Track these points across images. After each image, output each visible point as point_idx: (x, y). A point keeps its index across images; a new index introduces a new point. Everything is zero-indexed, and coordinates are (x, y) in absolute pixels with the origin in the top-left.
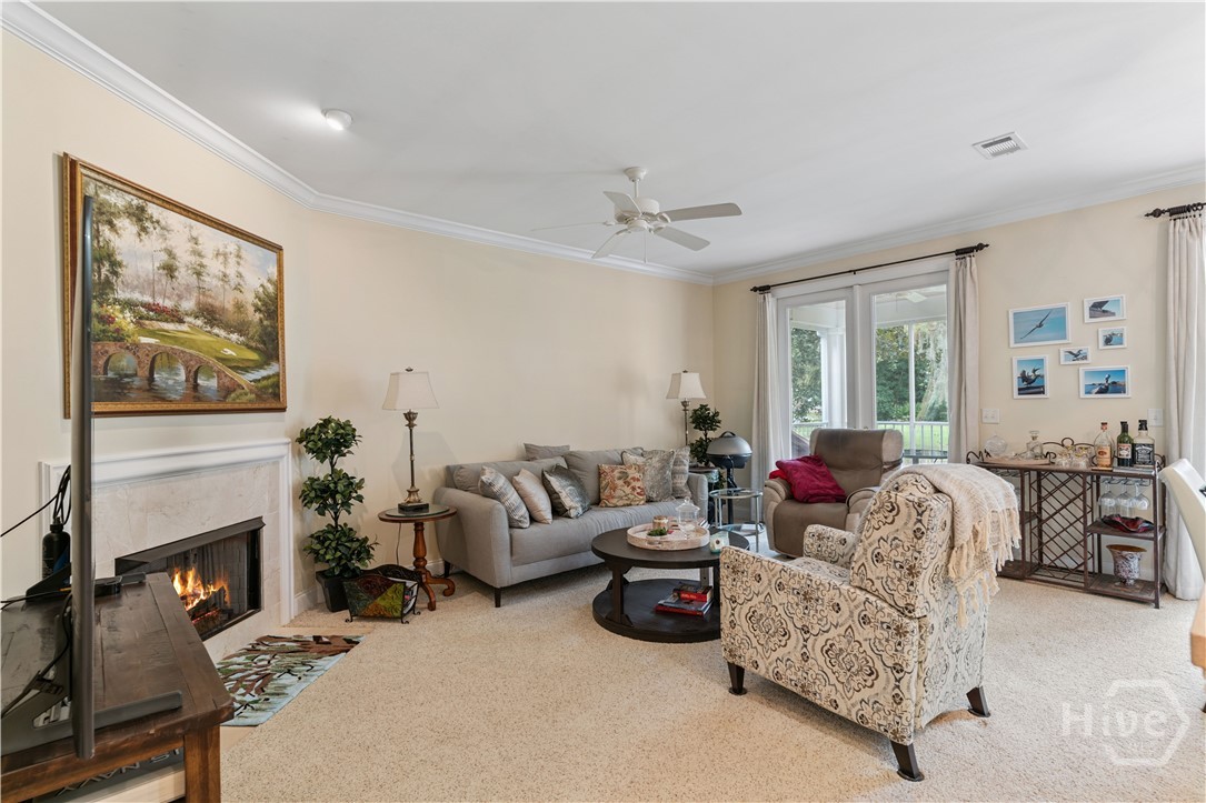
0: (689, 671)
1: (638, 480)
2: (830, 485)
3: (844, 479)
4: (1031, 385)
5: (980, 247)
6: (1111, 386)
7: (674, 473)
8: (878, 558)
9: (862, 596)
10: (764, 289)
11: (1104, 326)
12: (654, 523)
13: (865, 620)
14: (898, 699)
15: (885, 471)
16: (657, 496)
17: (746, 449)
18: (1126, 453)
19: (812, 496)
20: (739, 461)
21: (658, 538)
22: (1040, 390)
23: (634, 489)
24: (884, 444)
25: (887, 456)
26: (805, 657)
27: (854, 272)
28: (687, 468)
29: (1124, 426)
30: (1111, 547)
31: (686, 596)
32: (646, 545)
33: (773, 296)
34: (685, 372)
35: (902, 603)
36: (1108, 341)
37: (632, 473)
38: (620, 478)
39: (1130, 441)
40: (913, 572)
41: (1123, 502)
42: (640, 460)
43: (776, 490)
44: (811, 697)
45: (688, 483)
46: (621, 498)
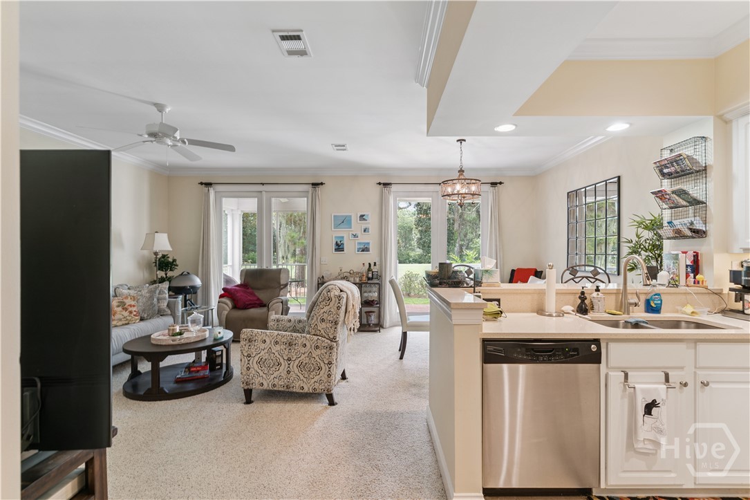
0: (217, 403)
1: (134, 306)
2: (255, 299)
3: (262, 295)
4: (339, 247)
5: (322, 184)
6: (365, 249)
7: (158, 300)
8: (323, 320)
9: (316, 338)
10: (209, 185)
11: (364, 225)
12: (169, 330)
13: (317, 347)
14: (329, 376)
15: (282, 289)
16: (148, 316)
17: (198, 282)
18: (370, 275)
19: (248, 305)
20: (193, 290)
21: (179, 337)
22: (342, 250)
23: (131, 312)
24: (281, 275)
25: (283, 282)
26: (289, 372)
27: (263, 184)
28: (167, 296)
29: (370, 264)
30: (366, 312)
31: (194, 369)
32: (172, 343)
33: (214, 189)
34: (157, 232)
35: (332, 337)
36: (365, 231)
37: (128, 302)
38: (118, 306)
39: (371, 270)
40: (336, 323)
41: (371, 294)
42: (132, 292)
43: (226, 304)
44: (291, 390)
45: (168, 306)
46: (120, 320)
